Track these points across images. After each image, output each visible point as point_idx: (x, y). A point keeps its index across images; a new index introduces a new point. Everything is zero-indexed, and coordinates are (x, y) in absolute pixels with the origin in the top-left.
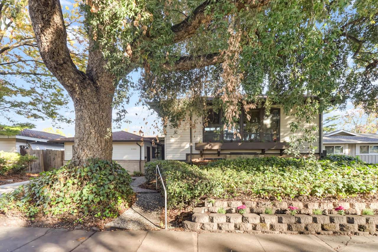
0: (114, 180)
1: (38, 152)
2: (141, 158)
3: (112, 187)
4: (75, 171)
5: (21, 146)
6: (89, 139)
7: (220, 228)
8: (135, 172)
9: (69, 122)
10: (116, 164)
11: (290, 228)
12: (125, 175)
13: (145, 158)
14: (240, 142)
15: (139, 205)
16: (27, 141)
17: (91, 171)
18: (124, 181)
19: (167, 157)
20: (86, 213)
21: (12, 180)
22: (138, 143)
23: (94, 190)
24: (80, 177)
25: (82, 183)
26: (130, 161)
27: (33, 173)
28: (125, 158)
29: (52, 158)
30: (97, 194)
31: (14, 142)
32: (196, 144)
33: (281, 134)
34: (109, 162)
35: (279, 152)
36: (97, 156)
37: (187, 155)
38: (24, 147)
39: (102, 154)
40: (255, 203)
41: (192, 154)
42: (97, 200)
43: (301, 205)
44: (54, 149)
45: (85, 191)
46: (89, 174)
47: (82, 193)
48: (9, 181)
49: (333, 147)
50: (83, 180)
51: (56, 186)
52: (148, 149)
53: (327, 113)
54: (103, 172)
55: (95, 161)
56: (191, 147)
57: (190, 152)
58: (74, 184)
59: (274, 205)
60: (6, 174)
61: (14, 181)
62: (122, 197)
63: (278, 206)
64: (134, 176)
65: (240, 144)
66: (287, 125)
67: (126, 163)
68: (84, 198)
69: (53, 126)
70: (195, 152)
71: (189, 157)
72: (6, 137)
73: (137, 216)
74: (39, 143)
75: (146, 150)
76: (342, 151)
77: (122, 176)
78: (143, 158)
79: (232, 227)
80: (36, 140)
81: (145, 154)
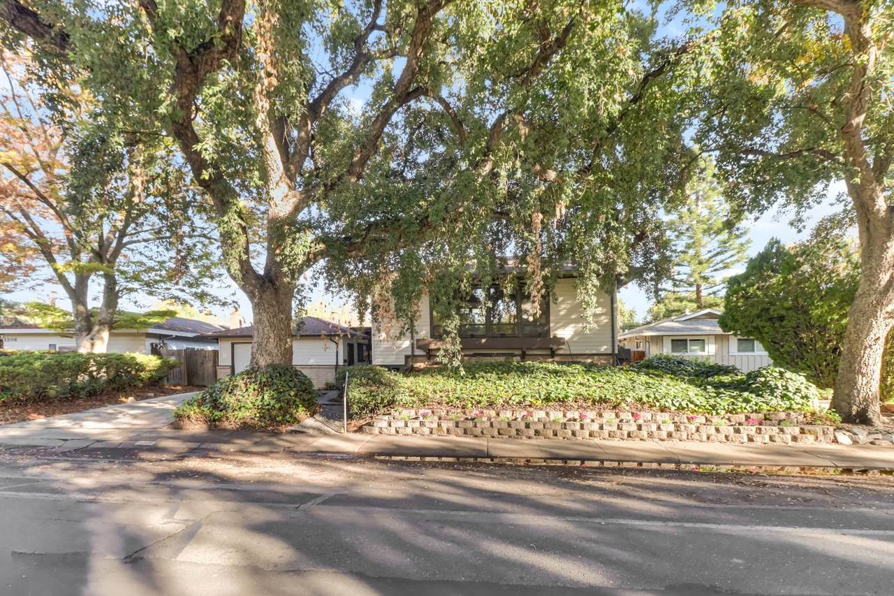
0: (295, 387)
1: (178, 353)
2: (337, 362)
3: (292, 393)
4: (256, 377)
5: (152, 344)
6: (268, 344)
7: (397, 432)
8: (327, 384)
9: (224, 304)
10: (296, 371)
11: (465, 432)
12: (306, 382)
13: (345, 361)
14: (484, 338)
15: (321, 415)
16: (160, 337)
17: (271, 377)
18: (306, 389)
19: (376, 360)
20: (268, 417)
21: (152, 394)
22: (332, 338)
23: (275, 396)
24: (260, 383)
25: (262, 390)
26: (319, 367)
27: (175, 386)
28: (311, 362)
29: (200, 361)
30: (278, 400)
31: (143, 338)
32: (418, 340)
33: (552, 325)
34: (289, 368)
35: (548, 352)
36: (277, 362)
37: (407, 357)
38: (156, 345)
39: (282, 359)
40: (445, 412)
41: (414, 356)
42: (277, 406)
43: (493, 413)
44: (197, 347)
45: (266, 397)
46: (270, 380)
47: (263, 397)
48: (149, 394)
49: (686, 340)
50: (262, 387)
51: (238, 392)
52: (350, 347)
53: (725, 267)
54: (283, 379)
55: (274, 367)
56: (412, 344)
57: (410, 354)
58: (254, 390)
59: (464, 413)
60: (141, 385)
61: (156, 396)
62: (303, 406)
63: (468, 414)
64: (325, 389)
65: (484, 341)
66: (561, 311)
67: (314, 370)
68: (266, 403)
69: (201, 312)
70: (418, 352)
71: (410, 359)
72: (135, 331)
73: (318, 424)
74: (178, 339)
75: (347, 348)
76: (703, 349)
77: (304, 384)
78: (341, 363)
79: (409, 430)
80: (174, 334)
81: (344, 356)
